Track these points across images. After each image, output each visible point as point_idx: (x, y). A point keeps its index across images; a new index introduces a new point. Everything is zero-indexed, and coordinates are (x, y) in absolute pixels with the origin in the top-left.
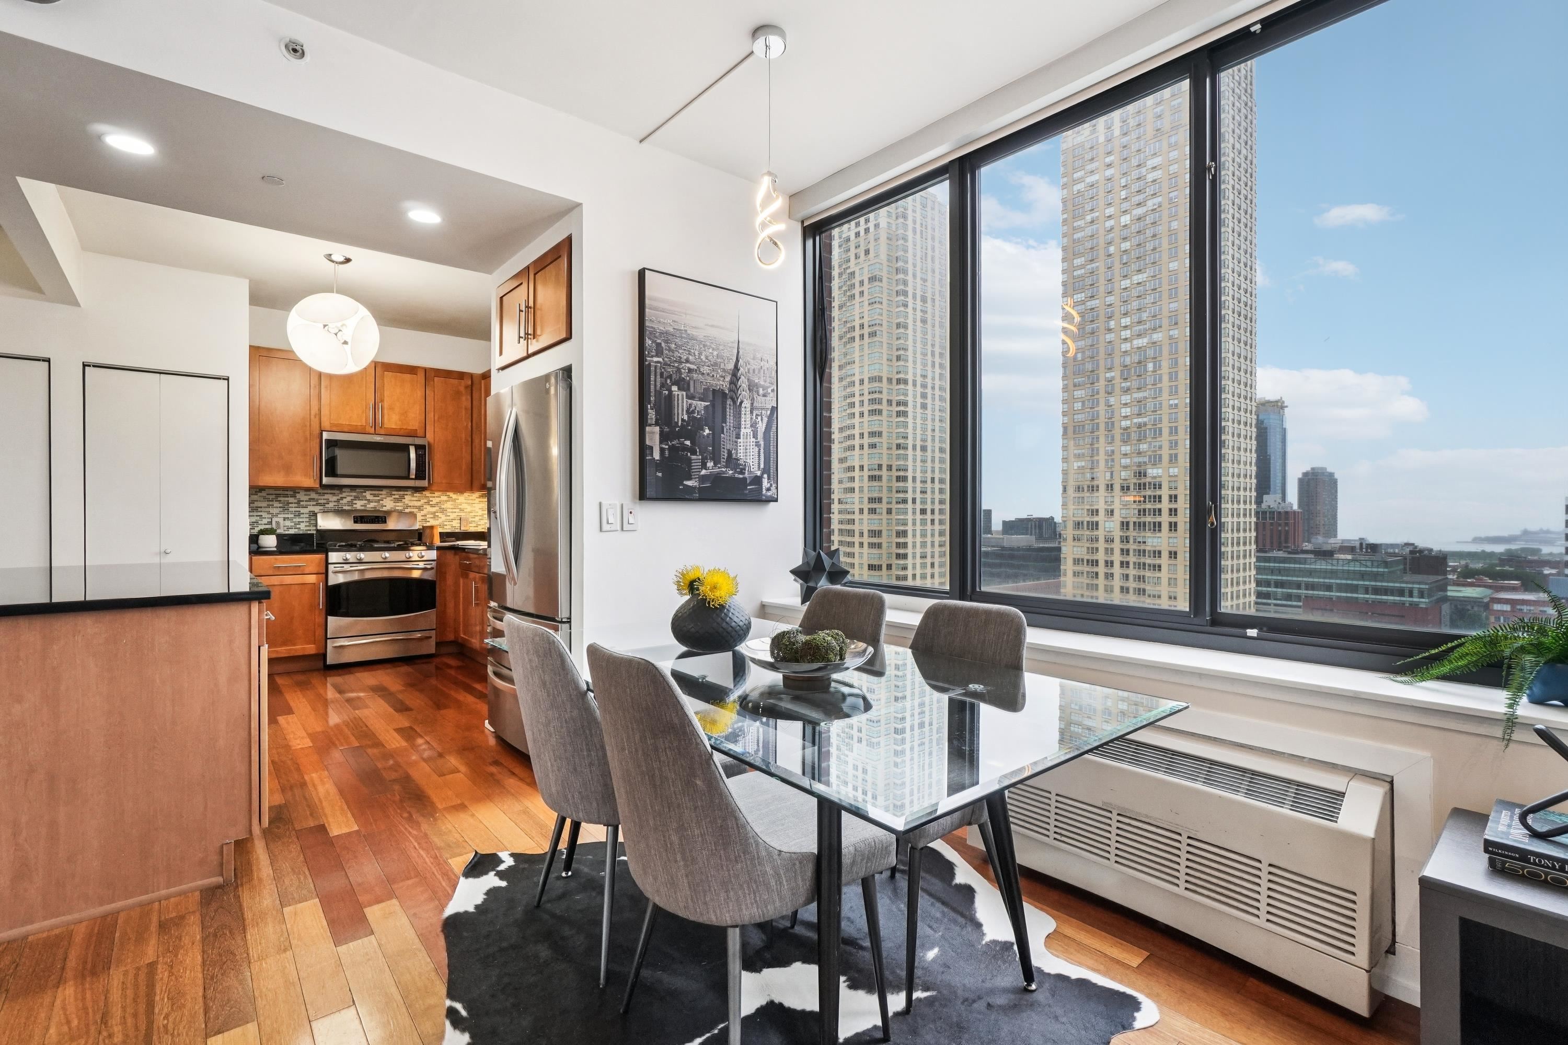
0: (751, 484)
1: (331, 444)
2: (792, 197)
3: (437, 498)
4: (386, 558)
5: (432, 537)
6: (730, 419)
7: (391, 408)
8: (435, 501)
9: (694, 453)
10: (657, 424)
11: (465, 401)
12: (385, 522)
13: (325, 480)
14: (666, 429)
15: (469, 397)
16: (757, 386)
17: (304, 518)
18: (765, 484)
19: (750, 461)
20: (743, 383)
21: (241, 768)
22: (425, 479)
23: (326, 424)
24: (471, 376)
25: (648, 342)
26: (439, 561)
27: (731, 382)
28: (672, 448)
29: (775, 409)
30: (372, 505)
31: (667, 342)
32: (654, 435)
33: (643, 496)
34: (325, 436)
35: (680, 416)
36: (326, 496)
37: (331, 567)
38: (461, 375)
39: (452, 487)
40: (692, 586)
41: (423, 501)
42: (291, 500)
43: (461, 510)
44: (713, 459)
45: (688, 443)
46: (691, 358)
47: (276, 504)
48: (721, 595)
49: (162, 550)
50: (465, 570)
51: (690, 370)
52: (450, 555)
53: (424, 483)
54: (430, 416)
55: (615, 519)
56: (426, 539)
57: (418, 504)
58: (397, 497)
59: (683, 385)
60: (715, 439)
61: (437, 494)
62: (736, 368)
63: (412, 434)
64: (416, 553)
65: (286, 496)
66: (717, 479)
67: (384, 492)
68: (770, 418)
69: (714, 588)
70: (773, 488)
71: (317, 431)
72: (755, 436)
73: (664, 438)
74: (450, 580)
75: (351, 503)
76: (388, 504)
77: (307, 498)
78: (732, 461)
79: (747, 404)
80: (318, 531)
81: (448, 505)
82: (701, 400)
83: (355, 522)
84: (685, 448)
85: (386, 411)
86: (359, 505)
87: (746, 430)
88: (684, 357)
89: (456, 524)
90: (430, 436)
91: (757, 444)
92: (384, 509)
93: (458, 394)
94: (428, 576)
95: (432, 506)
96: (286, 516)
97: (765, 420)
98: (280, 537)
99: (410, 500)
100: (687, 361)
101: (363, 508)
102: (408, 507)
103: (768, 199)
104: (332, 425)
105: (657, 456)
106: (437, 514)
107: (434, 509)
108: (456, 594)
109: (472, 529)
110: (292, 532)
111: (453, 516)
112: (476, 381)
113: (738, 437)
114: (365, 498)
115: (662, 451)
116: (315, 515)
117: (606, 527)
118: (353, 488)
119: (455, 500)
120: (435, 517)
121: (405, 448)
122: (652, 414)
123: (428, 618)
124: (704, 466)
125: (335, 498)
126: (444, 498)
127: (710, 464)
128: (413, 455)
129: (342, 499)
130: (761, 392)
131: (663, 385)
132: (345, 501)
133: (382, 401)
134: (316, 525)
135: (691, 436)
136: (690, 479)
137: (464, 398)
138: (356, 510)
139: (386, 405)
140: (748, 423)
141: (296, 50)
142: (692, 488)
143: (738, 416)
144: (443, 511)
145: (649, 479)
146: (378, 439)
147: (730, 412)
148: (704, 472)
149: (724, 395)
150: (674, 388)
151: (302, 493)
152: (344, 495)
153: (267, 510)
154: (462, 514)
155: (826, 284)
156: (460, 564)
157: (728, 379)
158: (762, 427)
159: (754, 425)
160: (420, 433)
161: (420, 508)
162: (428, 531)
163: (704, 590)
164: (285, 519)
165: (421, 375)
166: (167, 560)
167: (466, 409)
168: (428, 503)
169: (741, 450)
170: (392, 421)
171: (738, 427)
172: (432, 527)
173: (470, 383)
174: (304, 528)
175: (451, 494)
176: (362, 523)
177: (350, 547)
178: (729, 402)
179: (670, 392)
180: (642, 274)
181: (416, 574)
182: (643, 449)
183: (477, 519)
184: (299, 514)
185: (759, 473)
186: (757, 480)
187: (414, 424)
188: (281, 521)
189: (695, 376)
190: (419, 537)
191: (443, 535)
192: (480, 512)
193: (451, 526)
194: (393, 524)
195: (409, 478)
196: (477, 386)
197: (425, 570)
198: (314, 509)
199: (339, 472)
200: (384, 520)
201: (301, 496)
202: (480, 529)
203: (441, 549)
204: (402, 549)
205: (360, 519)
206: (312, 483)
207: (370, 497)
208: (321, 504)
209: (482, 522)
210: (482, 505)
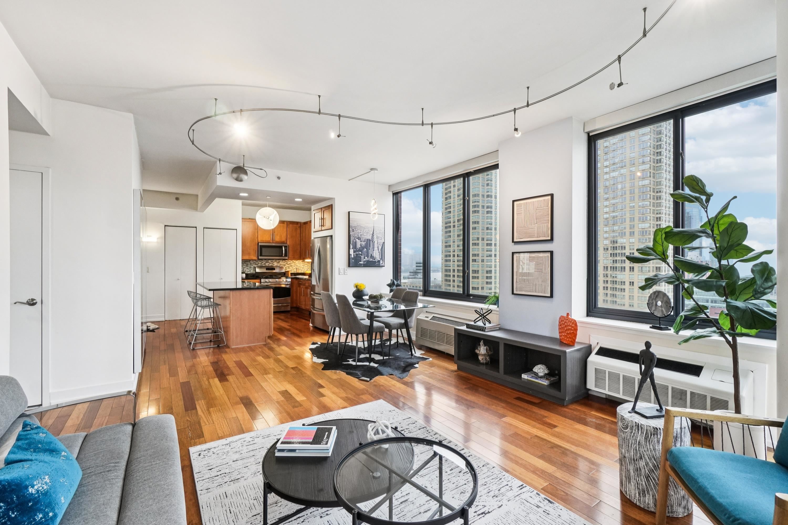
0: (377, 262)
1: (261, 247)
2: (389, 186)
4: (277, 281)
5: (288, 274)
6: (371, 246)
7: (277, 235)
8: (289, 263)
9: (362, 255)
10: (353, 249)
11: (298, 231)
13: (260, 258)
14: (355, 250)
15: (300, 230)
16: (379, 237)
17: (252, 268)
18: (381, 262)
19: (377, 256)
20: (375, 237)
21: (269, 321)
22: (287, 256)
23: (259, 241)
24: (300, 223)
25: (351, 229)
26: (292, 282)
27: (372, 237)
28: (357, 254)
29: (384, 243)
30: (271, 264)
31: (355, 228)
32: (352, 251)
33: (349, 266)
34: (260, 244)
35: (358, 246)
36: (258, 262)
38: (297, 223)
39: (295, 258)
40: (357, 287)
41: (285, 263)
42: (249, 263)
44: (367, 256)
45: (360, 253)
46: (361, 232)
47: (245, 264)
48: (362, 288)
49: (221, 278)
50: (299, 285)
51: (361, 235)
52: (295, 280)
53: (287, 258)
54: (288, 236)
55: (342, 271)
56: (286, 275)
57: (284, 264)
58: (277, 262)
59: (359, 238)
60: (367, 252)
61: (289, 261)
62: (373, 233)
63: (283, 243)
64: (284, 279)
65: (247, 262)
66: (368, 261)
67: (274, 260)
68: (383, 245)
69: (360, 287)
70: (383, 263)
71: (257, 243)
72: (378, 250)
73: (354, 252)
74: (295, 288)
75: (265, 264)
76: (275, 264)
77: (253, 263)
78: (372, 257)
79: (376, 242)
80: (256, 272)
81: (293, 264)
82: (364, 242)
83: (266, 270)
84: (360, 254)
86: (267, 264)
87: (376, 249)
88: (359, 232)
89: (295, 270)
90: (288, 243)
91: (379, 252)
92: (274, 266)
93: (296, 229)
94: (288, 286)
95: (288, 264)
97: (381, 246)
98: (246, 274)
99: (282, 263)
100: (360, 233)
102: (281, 265)
103: (374, 205)
104: (261, 241)
105: (353, 256)
107: (288, 266)
108: (297, 292)
109: (300, 272)
110: (249, 273)
111: (294, 268)
113: (374, 250)
114: (269, 262)
115: (354, 255)
116: (255, 268)
117: (340, 274)
118: (265, 259)
119: (295, 263)
120: (289, 268)
121: (281, 247)
122: (351, 247)
123: (288, 299)
124: (364, 258)
125: (260, 262)
126: (292, 262)
127: (366, 258)
128: (284, 249)
130: (380, 238)
131: (354, 239)
132: (263, 263)
133: (275, 232)
134: (255, 271)
135: (361, 251)
136: (361, 262)
137: (298, 230)
138: (266, 266)
140: (376, 247)
141: (279, 178)
142: (361, 264)
143: (374, 245)
144: (291, 266)
145: (351, 262)
146: (274, 244)
147: (371, 244)
148: (364, 260)
149: (370, 240)
150: (357, 240)
152: (263, 261)
153: (244, 266)
154: (297, 267)
155: (399, 207)
156: (298, 283)
157: (371, 236)
158: (380, 248)
159: (378, 247)
160: (286, 242)
161: (284, 265)
162: (287, 273)
163: (358, 287)
164: (248, 269)
165: (286, 223)
166: (222, 281)
167: (299, 234)
168: (287, 264)
169: (374, 254)
170: (277, 239)
171: (374, 248)
172: (288, 271)
173: (300, 225)
174: (252, 271)
175: (294, 261)
177: (267, 278)
178: (371, 242)
179: (356, 241)
180: (349, 212)
181: (283, 286)
182: (349, 255)
183: (301, 268)
184: (251, 267)
185: (379, 260)
186: (379, 261)
187: (284, 239)
188: (246, 269)
189: (362, 236)
190: (284, 274)
191: (291, 274)
192: (302, 266)
193: (294, 271)
194: (277, 270)
195: (282, 256)
196: (302, 226)
197: (287, 284)
198: (255, 266)
199: (263, 255)
200: (274, 269)
201: (251, 262)
202: (302, 272)
203: (291, 278)
204: (280, 278)
205: (267, 269)
206: (255, 258)
207: (270, 262)
208: (257, 264)
209: (303, 270)
210: (303, 264)
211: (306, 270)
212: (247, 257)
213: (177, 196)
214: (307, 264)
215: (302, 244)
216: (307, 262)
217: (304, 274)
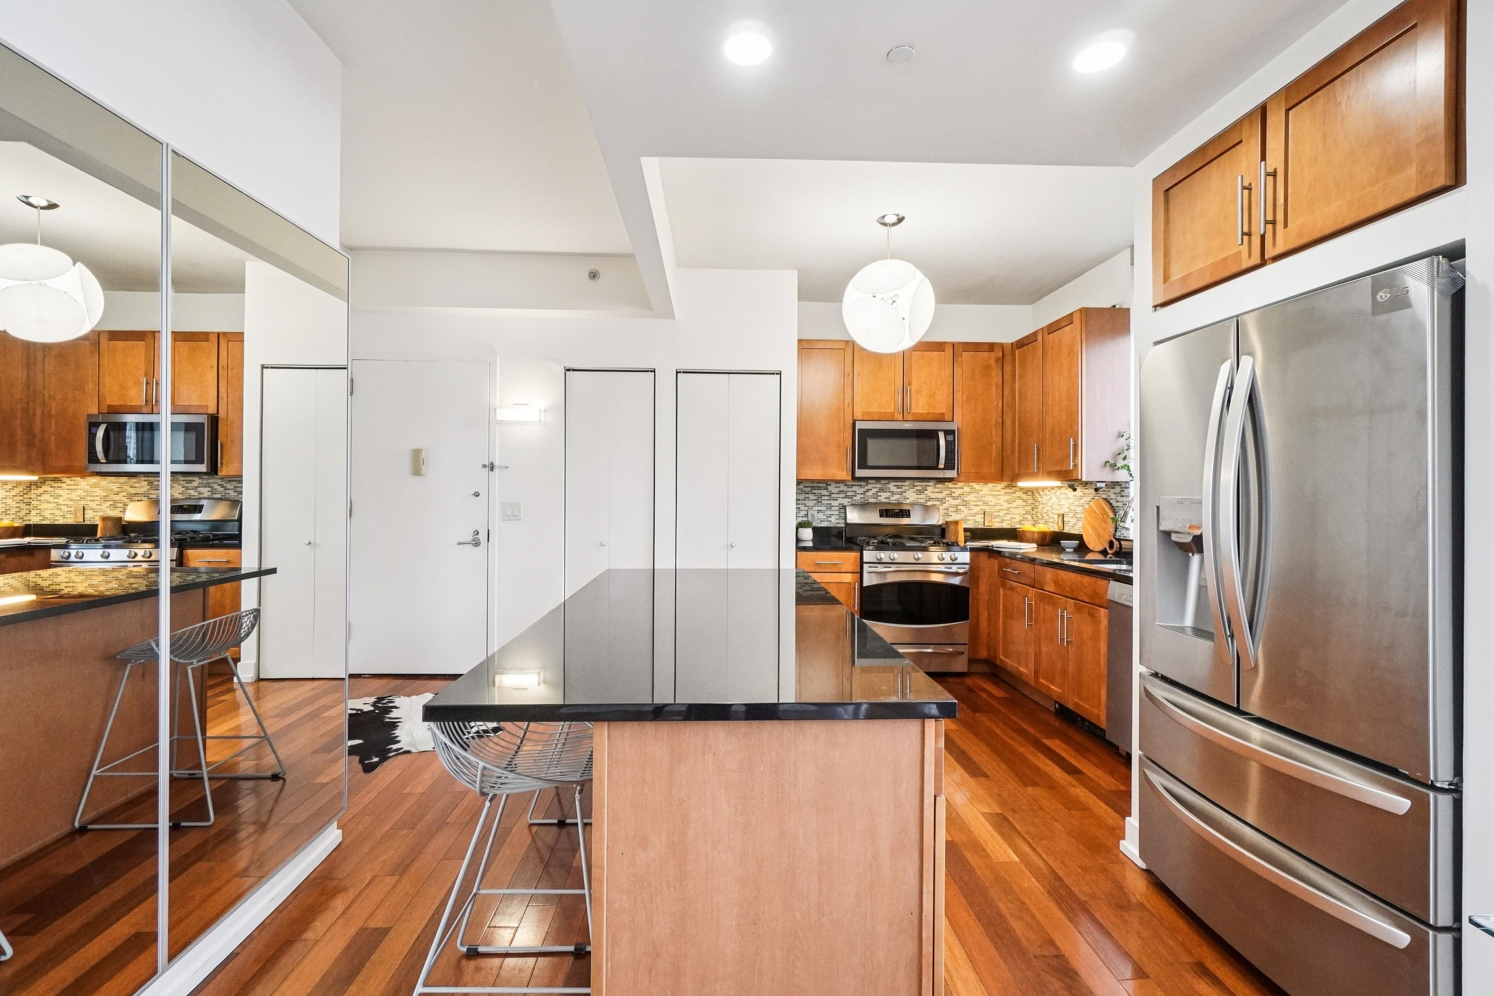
1: (866, 435)
3: (960, 489)
4: (919, 559)
5: (956, 534)
7: (919, 392)
8: (958, 492)
11: (996, 375)
12: (909, 516)
13: (860, 473)
15: (1000, 372)
17: (835, 511)
22: (954, 469)
23: (858, 415)
24: (1002, 346)
26: (972, 565)
30: (896, 497)
34: (859, 425)
36: (854, 488)
37: (865, 566)
38: (991, 347)
39: (980, 476)
41: (945, 493)
42: (824, 492)
43: (986, 503)
47: (812, 497)
49: (729, 544)
50: (1001, 577)
52: (983, 557)
53: (952, 474)
54: (958, 396)
56: (950, 536)
57: (940, 496)
58: (919, 488)
61: (960, 485)
63: (940, 419)
64: (942, 553)
65: (820, 488)
67: (907, 483)
71: (851, 422)
74: (983, 587)
75: (876, 496)
76: (910, 496)
77: (837, 490)
80: (847, 524)
81: (971, 498)
83: (881, 516)
85: (913, 394)
86: (883, 497)
90: (958, 419)
92: (908, 501)
93: (988, 368)
94: (956, 581)
95: (955, 498)
96: (820, 508)
98: (816, 530)
99: (932, 491)
101: (887, 500)
102: (930, 499)
104: (864, 413)
106: (959, 507)
107: (956, 502)
108: (993, 604)
109: (997, 525)
110: (824, 524)
111: (976, 509)
112: (1008, 351)
114: (889, 489)
116: (844, 507)
118: (878, 479)
119: (978, 492)
120: (957, 511)
121: (932, 435)
123: (960, 629)
125: (862, 490)
126: (967, 489)
128: (942, 443)
129: (868, 490)
132: (870, 493)
133: (910, 384)
134: (845, 518)
137: (994, 372)
138: (880, 503)
139: (914, 387)
144: (966, 504)
146: (906, 426)
151: (834, 485)
152: (870, 487)
153: (804, 502)
154: (986, 508)
156: (996, 569)
160: (948, 417)
161: (942, 500)
162: (952, 527)
164: (819, 511)
165: (949, 350)
167: (996, 385)
168: (950, 495)
170: (920, 405)
172: (956, 523)
173: (1000, 354)
174: (834, 521)
175: (975, 485)
176: (887, 517)
177: (882, 546)
181: (939, 579)
183: (1002, 513)
184: (830, 507)
187: (941, 408)
188: (815, 513)
190: (943, 535)
191: (966, 530)
192: (1006, 506)
193: (975, 522)
194: (915, 519)
195: (936, 468)
196: (1008, 358)
197: (956, 574)
198: (845, 502)
199: (870, 463)
200: (906, 514)
201: (832, 488)
202: (1005, 525)
203: (972, 550)
204: (925, 549)
205: (885, 513)
206: (845, 475)
207: (893, 489)
208: (851, 497)
209: (1008, 517)
210: (1007, 497)
211: (1018, 518)
212: (815, 473)
213: (593, 267)
214: (1024, 496)
215: (1008, 422)
216: (1021, 489)
217: (1012, 534)
